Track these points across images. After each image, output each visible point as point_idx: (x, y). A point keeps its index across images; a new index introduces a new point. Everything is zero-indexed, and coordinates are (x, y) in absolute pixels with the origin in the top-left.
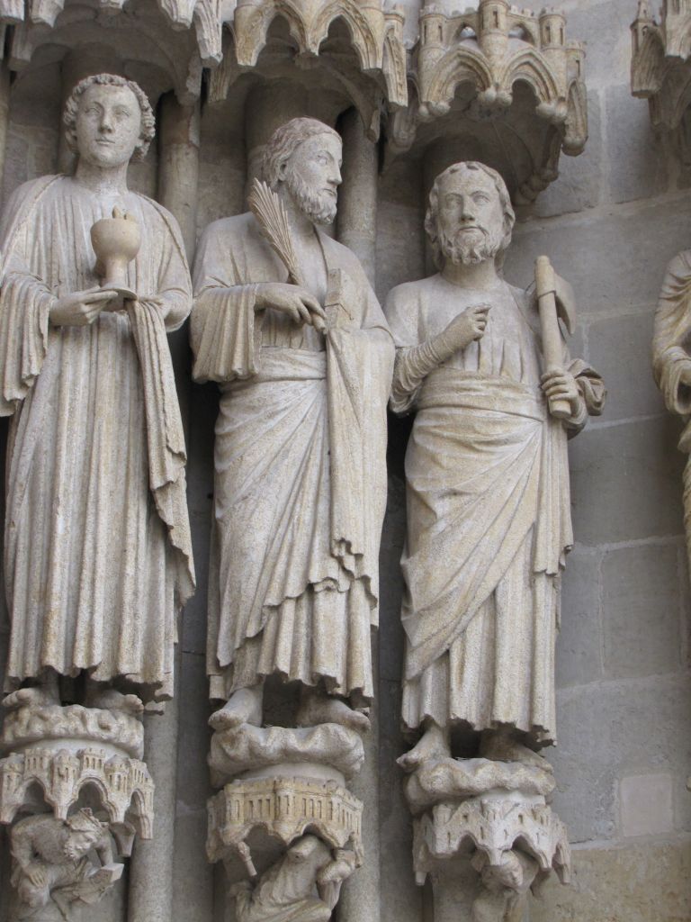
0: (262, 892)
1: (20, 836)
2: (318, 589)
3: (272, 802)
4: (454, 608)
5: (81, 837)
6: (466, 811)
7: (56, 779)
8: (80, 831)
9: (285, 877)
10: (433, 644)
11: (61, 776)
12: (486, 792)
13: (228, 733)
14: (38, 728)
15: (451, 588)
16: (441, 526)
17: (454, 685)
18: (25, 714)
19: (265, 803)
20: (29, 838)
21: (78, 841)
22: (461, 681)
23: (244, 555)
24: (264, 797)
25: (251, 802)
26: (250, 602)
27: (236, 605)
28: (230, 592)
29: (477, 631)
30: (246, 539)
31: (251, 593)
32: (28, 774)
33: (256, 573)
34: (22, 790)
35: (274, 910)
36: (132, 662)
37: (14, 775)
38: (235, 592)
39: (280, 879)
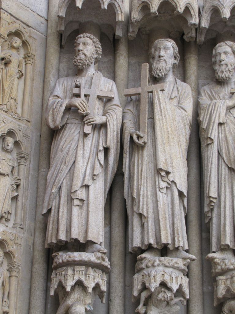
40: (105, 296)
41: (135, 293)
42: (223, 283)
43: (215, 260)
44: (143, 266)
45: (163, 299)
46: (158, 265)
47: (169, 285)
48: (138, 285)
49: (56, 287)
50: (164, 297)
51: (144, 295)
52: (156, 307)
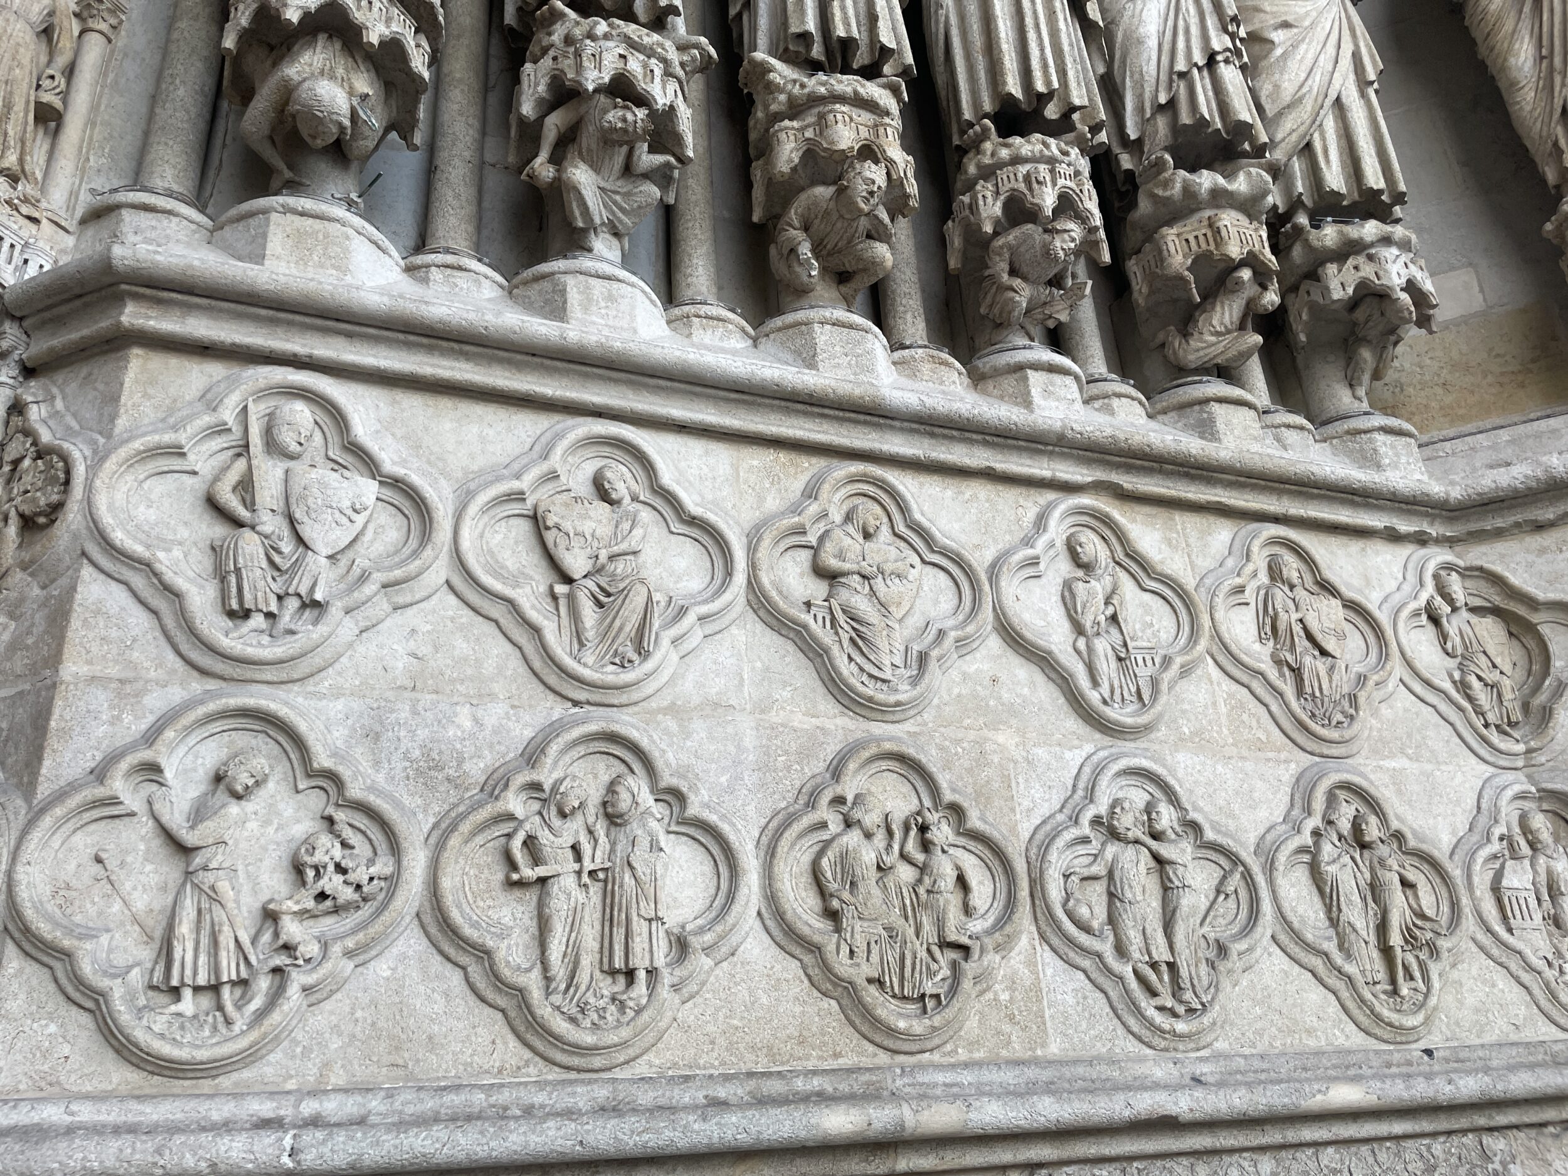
0: (1200, 324)
1: (1001, 247)
2: (1219, 58)
3: (1209, 235)
4: (1308, 105)
5: (1066, 236)
6: (1355, 263)
7: (1035, 186)
8: (1066, 231)
9: (1223, 308)
10: (1294, 137)
11: (1038, 182)
12: (1372, 245)
13: (1161, 177)
14: (1004, 153)
15: (1304, 90)
16: (1278, 52)
17: (1323, 164)
18: (988, 146)
19: (1202, 239)
20: (1010, 247)
21: (1064, 241)
22: (1328, 161)
23: (1140, 42)
24: (1200, 233)
25: (1187, 241)
26: (1153, 81)
27: (1139, 85)
28: (1132, 77)
29: (1330, 124)
30: (1141, 30)
31: (1154, 73)
32: (1002, 189)
33: (1154, 57)
34: (999, 204)
35: (1213, 339)
36: (1081, 97)
37: (989, 194)
38: (1136, 76)
39: (1218, 308)
40: (421, 125)
41: (527, 108)
42: (792, 138)
43: (772, 75)
44: (557, 38)
45: (620, 125)
46: (606, 37)
47: (642, 85)
48: (537, 84)
49: (244, 22)
50: (624, 120)
51: (554, 123)
52: (591, 166)
